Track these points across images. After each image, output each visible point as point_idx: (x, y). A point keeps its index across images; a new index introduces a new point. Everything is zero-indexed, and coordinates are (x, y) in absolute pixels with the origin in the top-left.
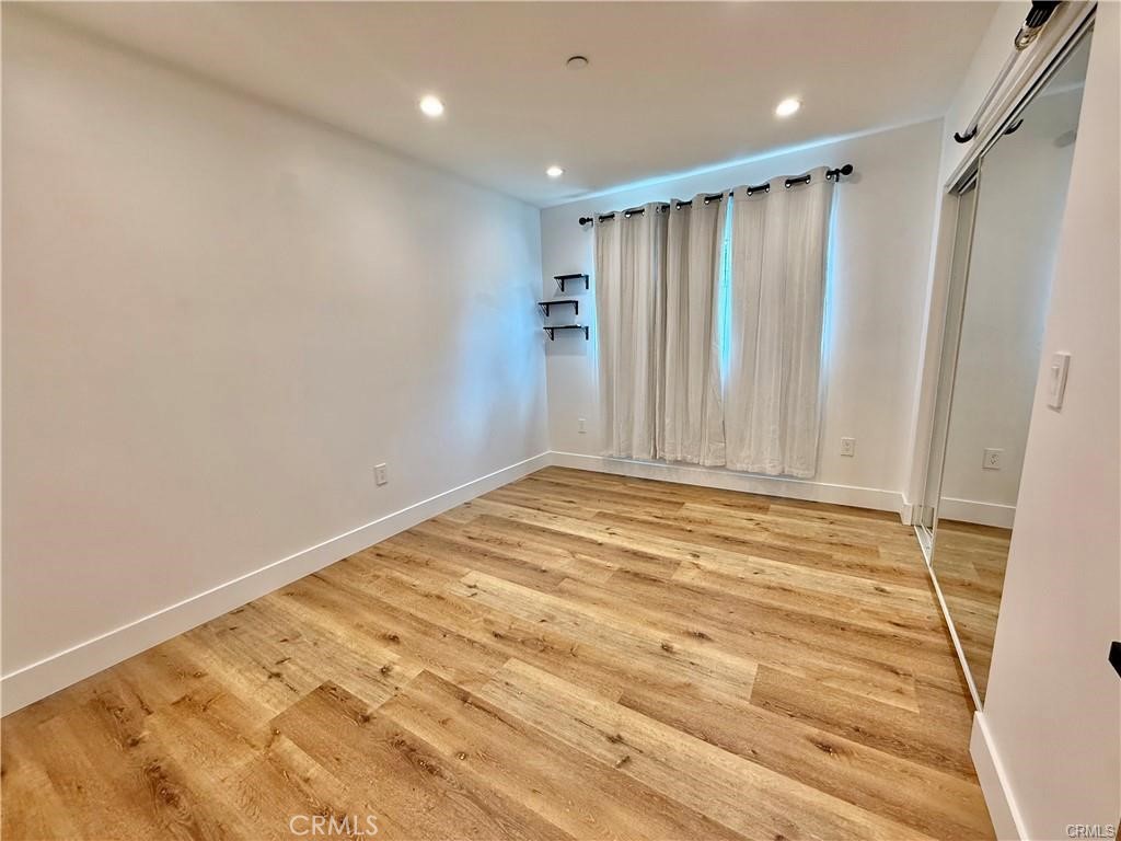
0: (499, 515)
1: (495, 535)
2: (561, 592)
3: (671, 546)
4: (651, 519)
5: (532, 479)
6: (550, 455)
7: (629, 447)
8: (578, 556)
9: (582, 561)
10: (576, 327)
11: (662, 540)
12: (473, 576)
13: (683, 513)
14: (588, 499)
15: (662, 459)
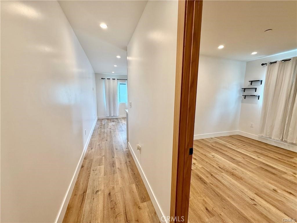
0: (220, 143)
1: (219, 147)
2: (239, 165)
3: (283, 168)
4: (276, 158)
5: (231, 137)
6: (238, 131)
7: (271, 134)
8: (245, 159)
9: (246, 161)
10: (255, 96)
11: (280, 165)
12: (213, 154)
13: (293, 160)
14: (251, 146)
15: (286, 142)
